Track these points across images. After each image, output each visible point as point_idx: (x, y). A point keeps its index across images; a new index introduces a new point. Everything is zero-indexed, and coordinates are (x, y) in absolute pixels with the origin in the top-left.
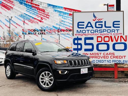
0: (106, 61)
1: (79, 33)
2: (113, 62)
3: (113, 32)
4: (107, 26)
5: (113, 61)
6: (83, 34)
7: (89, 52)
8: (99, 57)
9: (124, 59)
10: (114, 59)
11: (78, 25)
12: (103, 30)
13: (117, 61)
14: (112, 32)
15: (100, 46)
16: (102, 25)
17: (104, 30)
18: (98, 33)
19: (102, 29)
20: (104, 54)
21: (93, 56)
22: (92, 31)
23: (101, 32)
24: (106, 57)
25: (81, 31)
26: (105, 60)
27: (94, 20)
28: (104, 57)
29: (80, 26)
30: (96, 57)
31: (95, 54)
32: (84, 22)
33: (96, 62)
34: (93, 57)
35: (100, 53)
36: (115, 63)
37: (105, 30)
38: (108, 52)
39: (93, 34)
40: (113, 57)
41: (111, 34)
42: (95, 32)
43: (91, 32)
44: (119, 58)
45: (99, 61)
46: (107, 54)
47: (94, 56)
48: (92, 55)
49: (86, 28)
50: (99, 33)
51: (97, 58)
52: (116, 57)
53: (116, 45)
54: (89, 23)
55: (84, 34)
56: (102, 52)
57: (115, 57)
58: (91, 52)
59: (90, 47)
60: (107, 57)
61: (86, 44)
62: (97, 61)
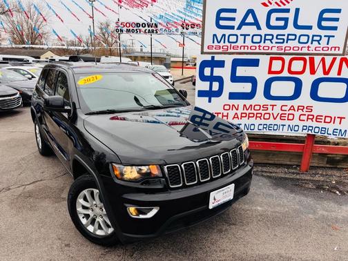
0: (286, 128)
1: (219, 42)
2: (305, 132)
3: (316, 44)
4: (300, 23)
5: (305, 128)
6: (229, 45)
7: (241, 103)
8: (267, 116)
9: (337, 125)
10: (309, 123)
11: (218, 18)
12: (288, 35)
13: (317, 130)
14: (312, 43)
15: (274, 85)
16: (286, 20)
17: (290, 37)
18: (271, 45)
19: (285, 32)
20: (284, 108)
21: (251, 112)
22: (257, 39)
23: (282, 41)
24: (287, 116)
25: (224, 35)
26: (283, 125)
27: (265, 4)
28: (281, 117)
29: (222, 23)
30: (259, 115)
31: (257, 108)
32: (234, 11)
33: (256, 130)
34: (251, 115)
35: (273, 106)
36: (310, 132)
37: (293, 37)
38: (296, 103)
39: (258, 48)
40: (308, 118)
41: (309, 47)
42: (265, 40)
43: (253, 42)
44: (325, 122)
45: (265, 126)
46: (290, 109)
47: (255, 112)
48: (249, 111)
49: (239, 28)
50: (274, 44)
51: (262, 118)
52: (317, 118)
53: (322, 85)
54: (251, 12)
55: (233, 45)
56: (279, 103)
57: (312, 117)
58: (248, 102)
59: (247, 88)
60: (291, 117)
61: (235, 78)
62: (261, 127)
